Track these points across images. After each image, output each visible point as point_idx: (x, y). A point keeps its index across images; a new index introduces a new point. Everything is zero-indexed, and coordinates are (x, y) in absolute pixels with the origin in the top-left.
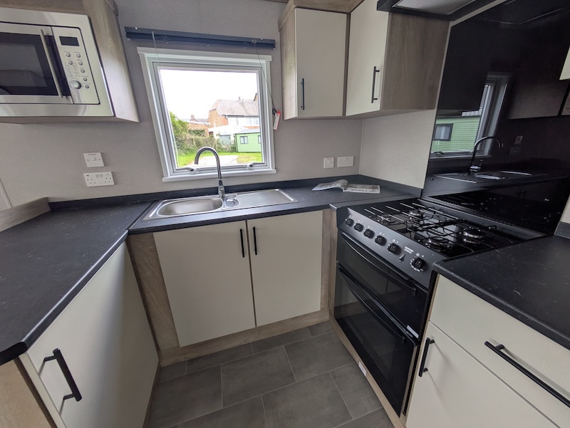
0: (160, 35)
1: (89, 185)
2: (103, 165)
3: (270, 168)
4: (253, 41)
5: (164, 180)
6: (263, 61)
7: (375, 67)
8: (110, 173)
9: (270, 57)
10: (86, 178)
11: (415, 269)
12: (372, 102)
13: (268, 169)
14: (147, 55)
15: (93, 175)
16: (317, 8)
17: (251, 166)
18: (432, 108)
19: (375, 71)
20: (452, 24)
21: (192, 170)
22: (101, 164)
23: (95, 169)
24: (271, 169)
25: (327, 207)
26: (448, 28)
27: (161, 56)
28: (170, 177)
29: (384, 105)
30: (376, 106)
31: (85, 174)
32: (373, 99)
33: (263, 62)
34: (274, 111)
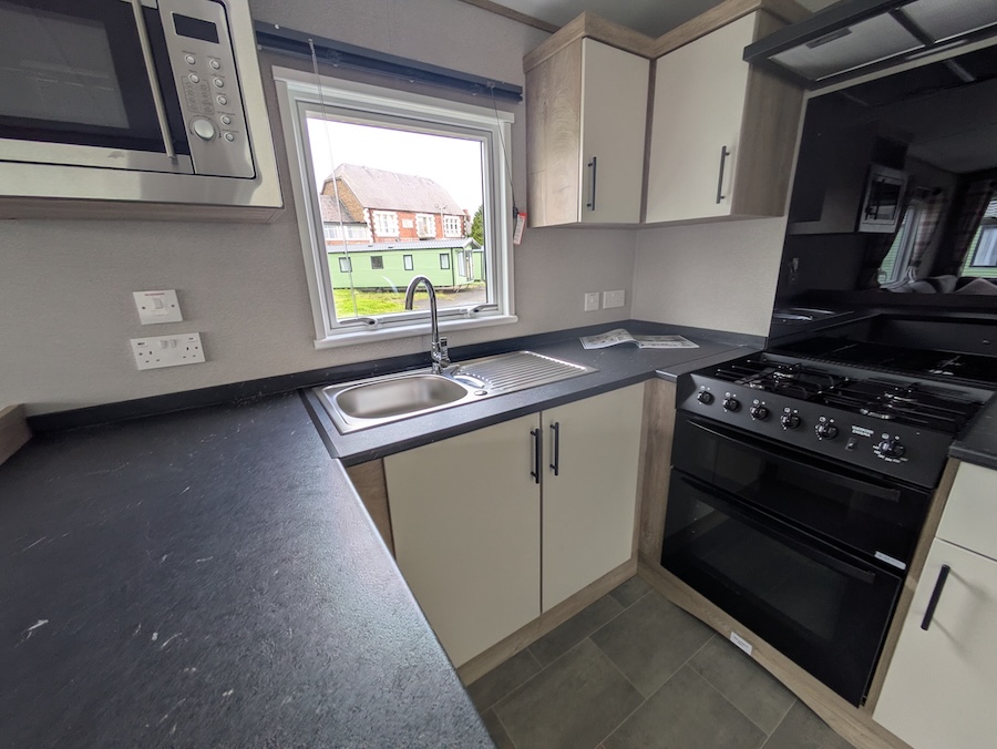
0: (326, 49)
1: (141, 366)
2: (180, 319)
3: (506, 313)
4: (488, 84)
5: (319, 344)
6: (499, 122)
7: (724, 148)
8: (196, 337)
9: (511, 116)
10: (136, 349)
11: (887, 459)
12: (718, 202)
13: (501, 314)
14: (292, 85)
15: (154, 343)
16: (616, 43)
17: (476, 311)
18: (781, 214)
19: (725, 153)
20: (809, 95)
21: (372, 322)
22: (176, 315)
23: (158, 329)
24: (507, 315)
25: (653, 375)
26: (802, 100)
27: (327, 91)
28: (328, 338)
29: (737, 207)
30: (725, 209)
31: (134, 342)
32: (720, 198)
33: (501, 123)
34: (516, 213)
